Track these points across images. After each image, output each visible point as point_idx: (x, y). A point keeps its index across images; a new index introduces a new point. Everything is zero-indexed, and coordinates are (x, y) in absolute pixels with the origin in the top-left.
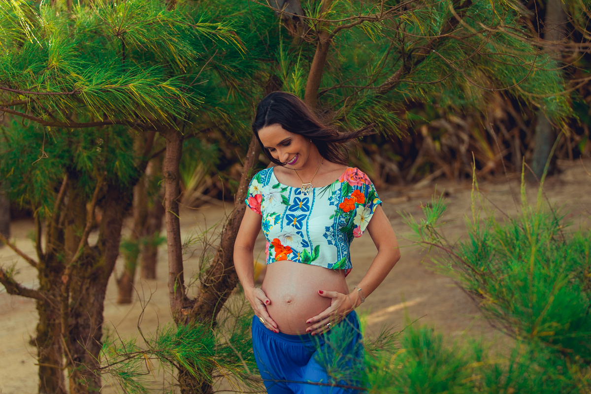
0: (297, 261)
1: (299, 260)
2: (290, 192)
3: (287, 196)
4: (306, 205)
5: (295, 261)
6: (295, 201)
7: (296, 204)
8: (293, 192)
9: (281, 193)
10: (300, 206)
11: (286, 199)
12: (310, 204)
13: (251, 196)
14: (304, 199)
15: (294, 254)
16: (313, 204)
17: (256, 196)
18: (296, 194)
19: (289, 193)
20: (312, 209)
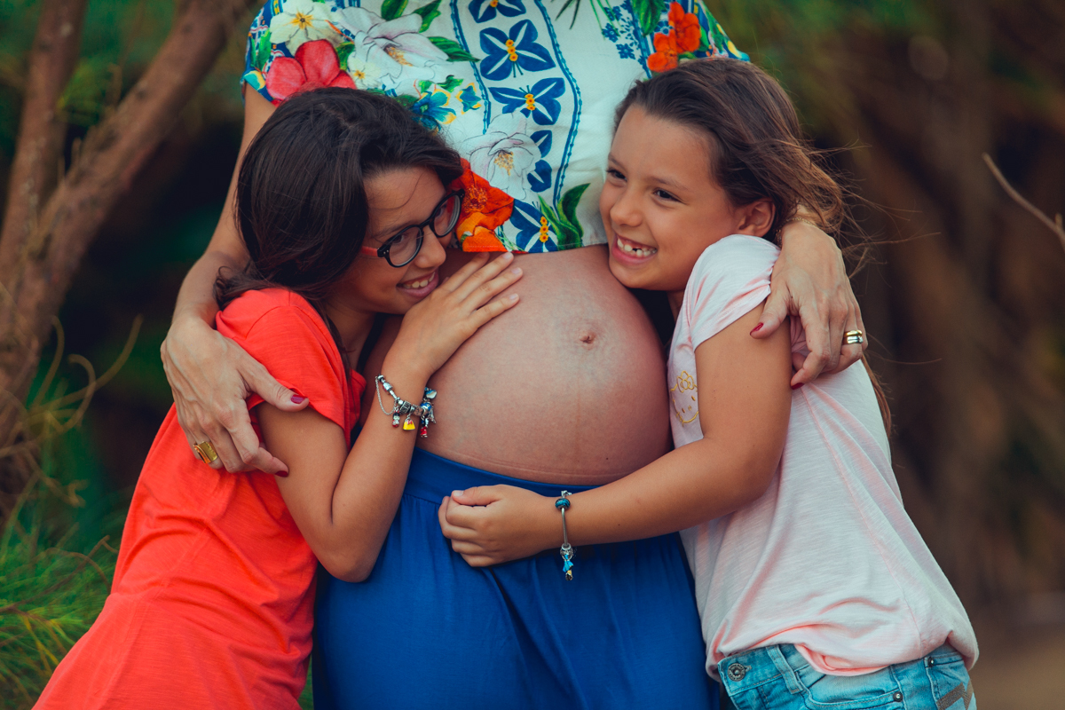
0: (545, 249)
1: (549, 243)
2: (455, 17)
3: (451, 36)
4: (528, 43)
5: (537, 249)
6: (486, 44)
7: (495, 54)
8: (465, 15)
9: (426, 34)
10: (513, 56)
11: (455, 45)
12: (543, 40)
13: (279, 54)
14: (515, 31)
15: (519, 222)
16: (553, 36)
17: (302, 49)
18: (479, 21)
19: (450, 23)
20: (557, 53)
